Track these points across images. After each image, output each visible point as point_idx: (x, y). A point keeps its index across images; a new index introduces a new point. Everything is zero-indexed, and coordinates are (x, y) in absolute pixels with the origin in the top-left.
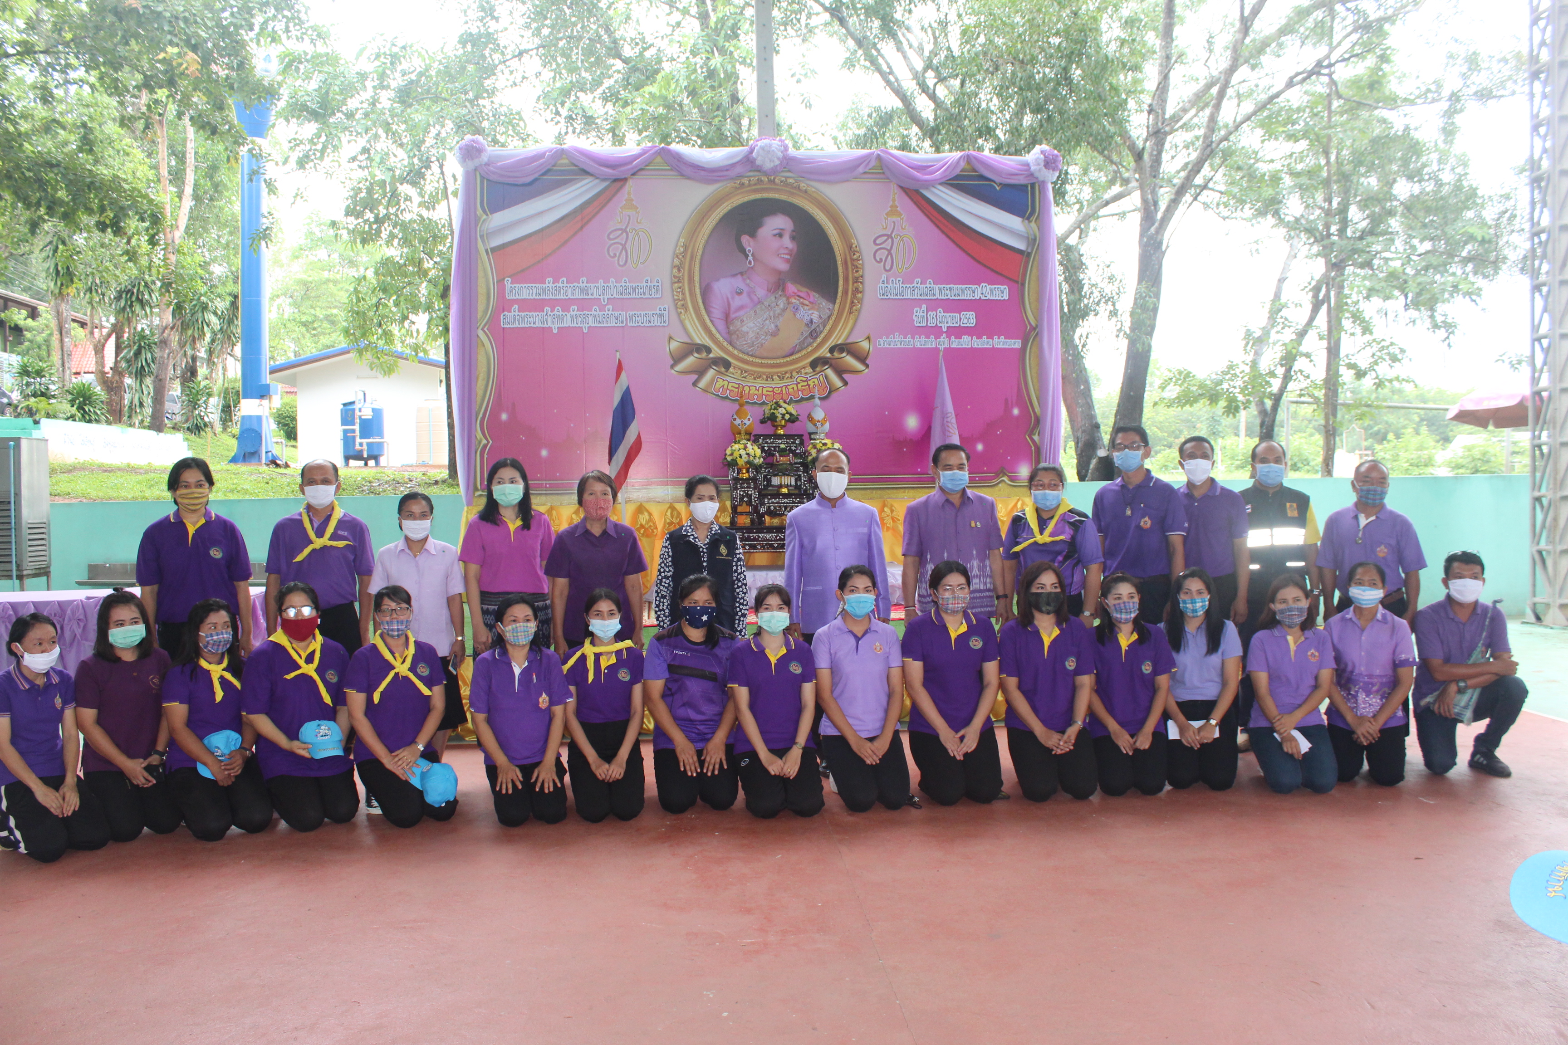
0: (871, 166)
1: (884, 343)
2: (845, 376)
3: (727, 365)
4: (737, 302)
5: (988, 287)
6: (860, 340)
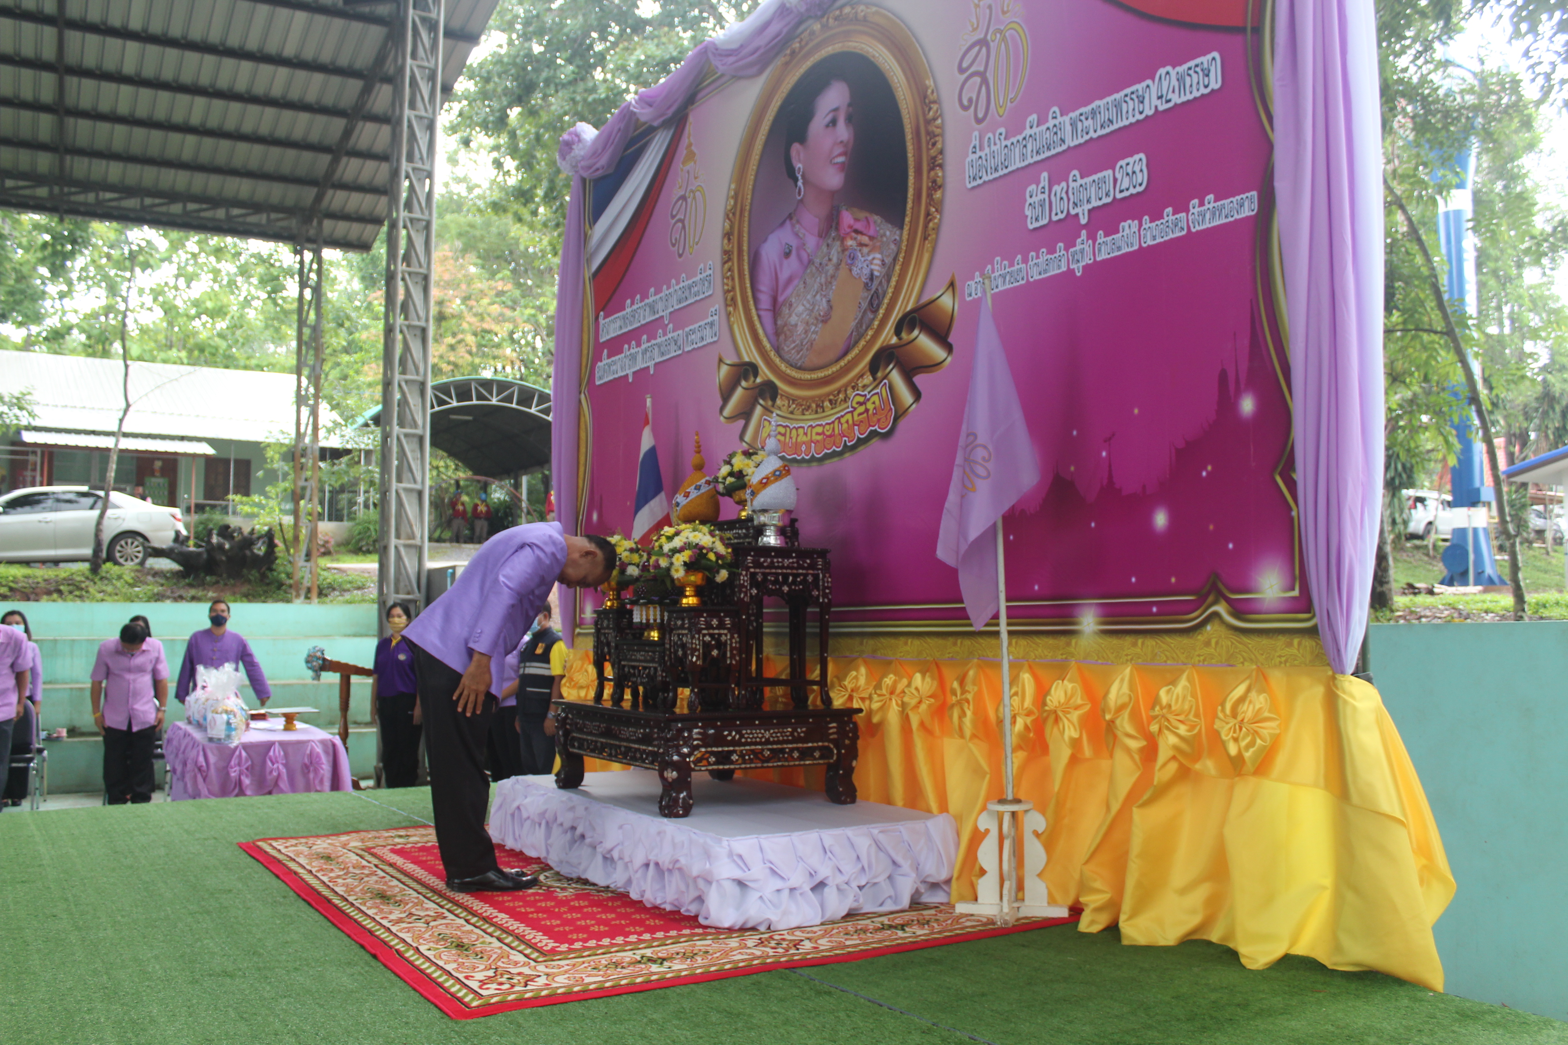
1: (975, 288)
2: (916, 380)
3: (774, 393)
4: (786, 271)
5: (1173, 73)
6: (939, 294)
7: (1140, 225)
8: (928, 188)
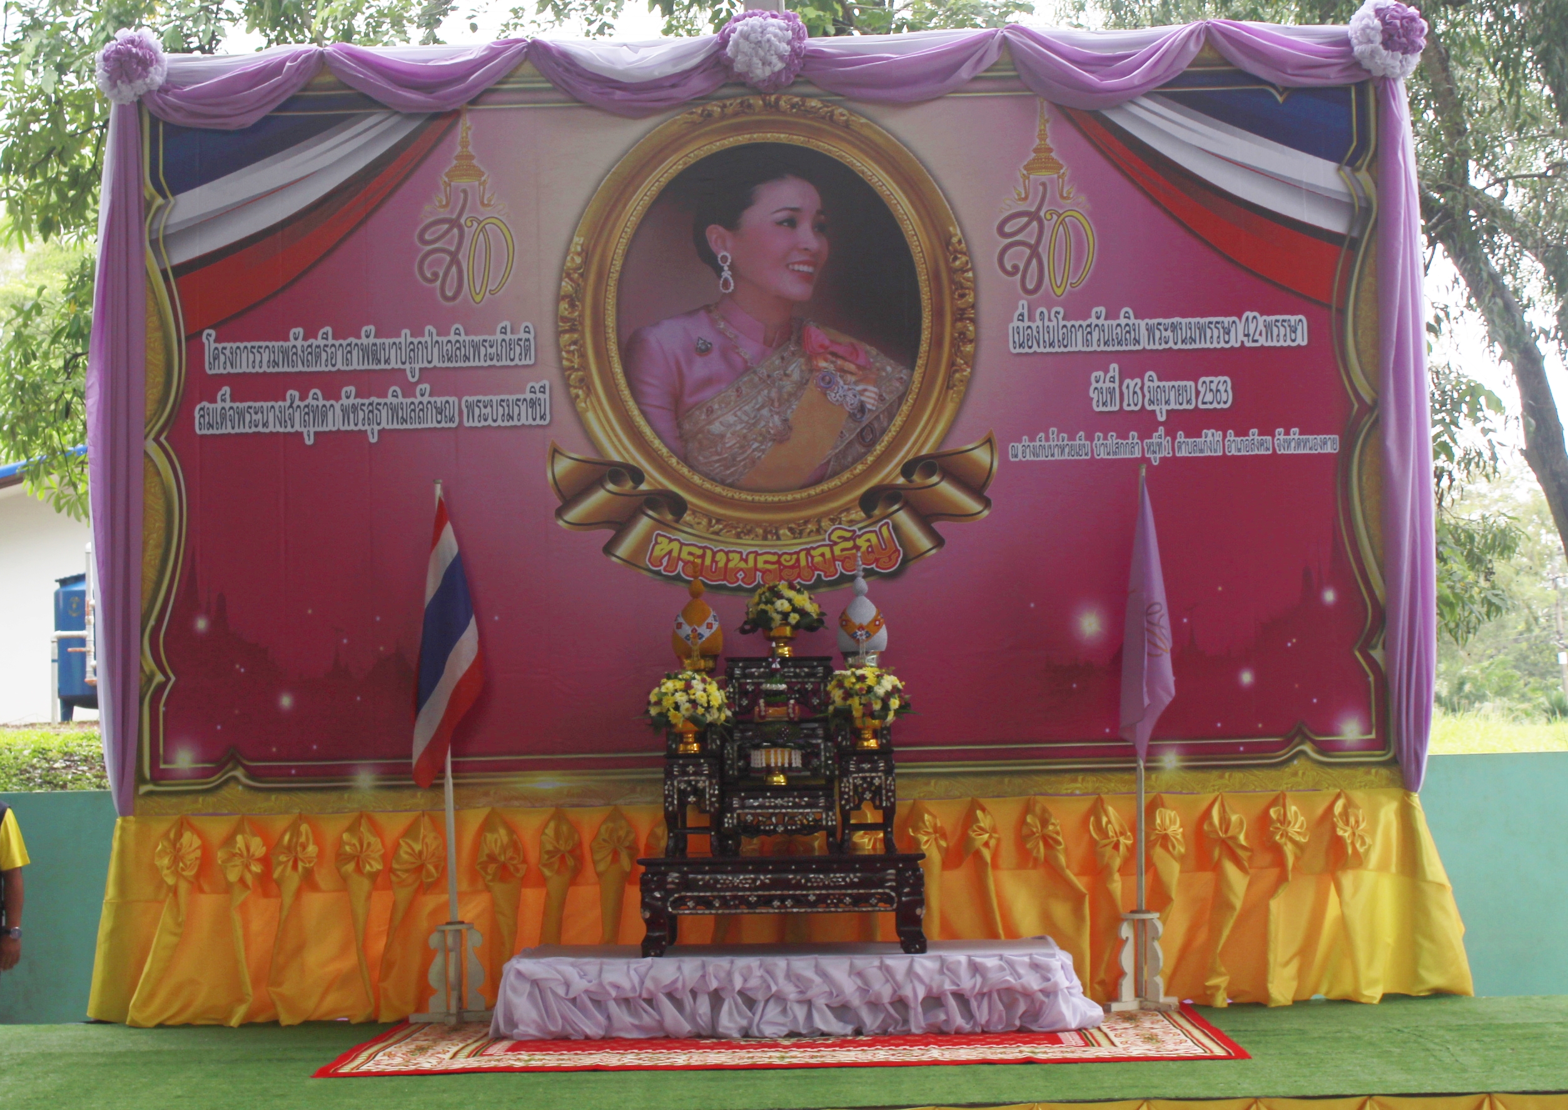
0: (987, 62)
1: (1022, 451)
2: (936, 525)
3: (678, 507)
4: (699, 369)
5: (1261, 319)
6: (970, 446)
7: (1225, 436)
8: (953, 339)
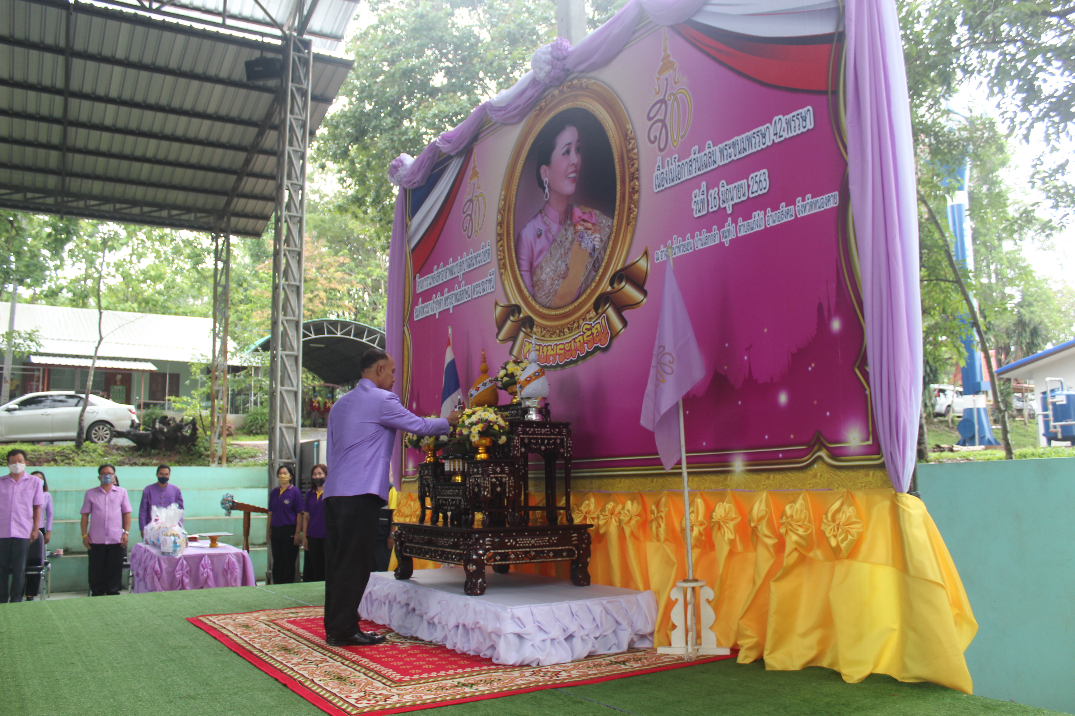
1: (662, 254)
2: (623, 314)
3: (532, 324)
4: (538, 246)
5: (783, 119)
6: (638, 259)
7: (765, 214)
8: (630, 193)
